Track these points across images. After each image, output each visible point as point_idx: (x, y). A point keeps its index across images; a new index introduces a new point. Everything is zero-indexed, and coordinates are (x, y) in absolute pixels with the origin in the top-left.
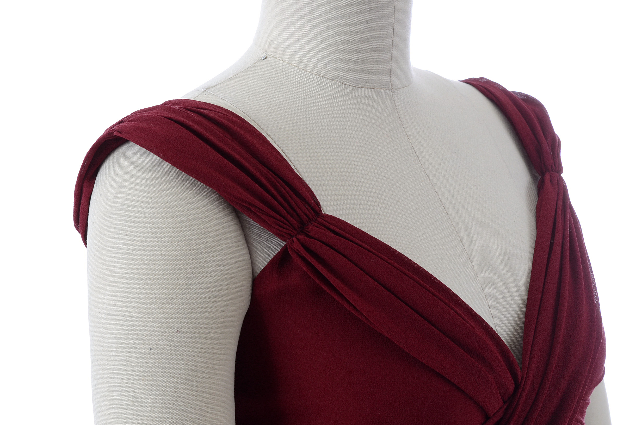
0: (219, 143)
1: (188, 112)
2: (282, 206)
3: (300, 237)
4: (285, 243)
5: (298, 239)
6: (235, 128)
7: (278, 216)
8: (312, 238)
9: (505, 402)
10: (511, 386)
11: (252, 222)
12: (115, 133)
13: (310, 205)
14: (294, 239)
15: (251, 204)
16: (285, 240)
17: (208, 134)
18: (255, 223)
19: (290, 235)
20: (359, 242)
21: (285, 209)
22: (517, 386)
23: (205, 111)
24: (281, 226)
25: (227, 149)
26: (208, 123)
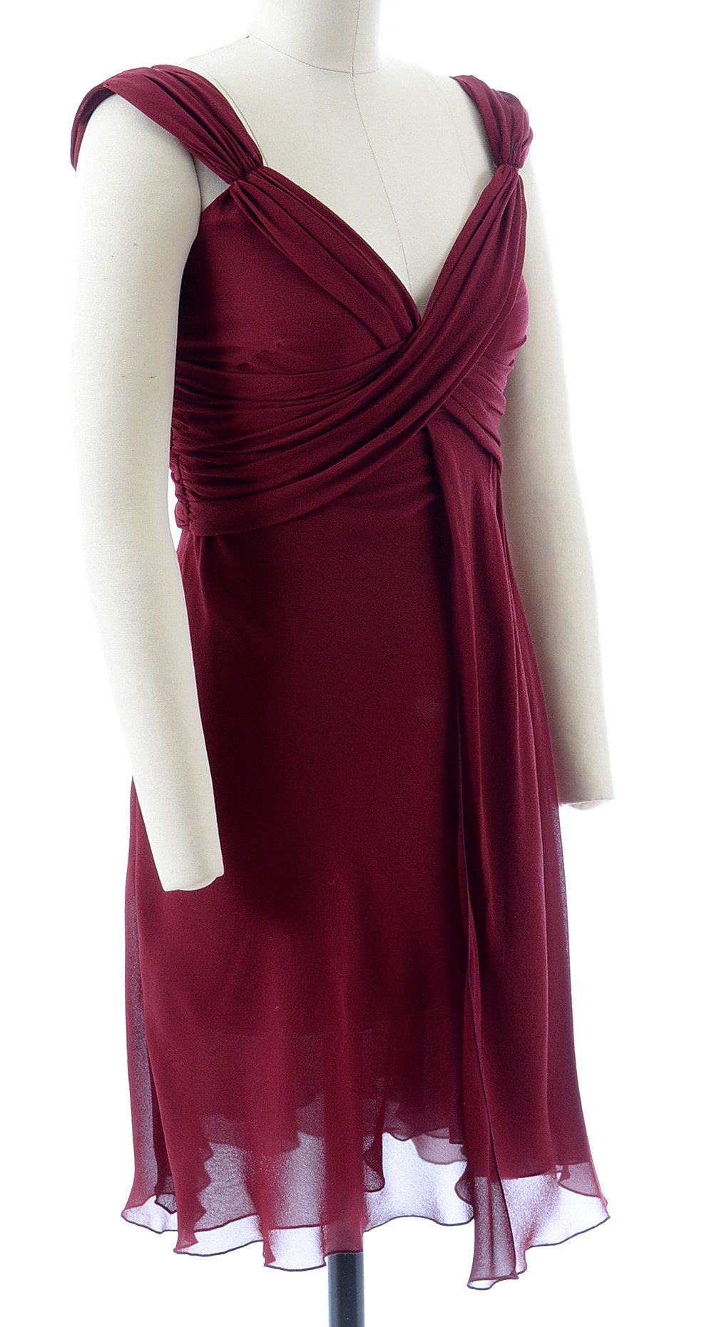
0: (184, 99)
1: (167, 74)
2: (229, 155)
3: (239, 181)
4: (229, 185)
5: (238, 183)
6: (202, 91)
7: (224, 163)
8: (249, 183)
9: (402, 339)
10: (409, 327)
11: (202, 164)
12: (105, 86)
13: (252, 157)
14: (235, 182)
15: (203, 151)
16: (229, 183)
17: (177, 93)
18: (207, 168)
19: (232, 178)
20: (288, 191)
21: (231, 157)
22: (415, 327)
23: (179, 74)
24: (225, 171)
25: (192, 106)
26: (181, 85)
